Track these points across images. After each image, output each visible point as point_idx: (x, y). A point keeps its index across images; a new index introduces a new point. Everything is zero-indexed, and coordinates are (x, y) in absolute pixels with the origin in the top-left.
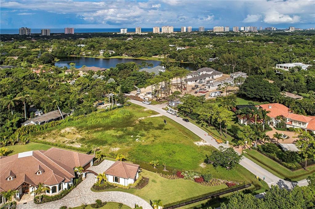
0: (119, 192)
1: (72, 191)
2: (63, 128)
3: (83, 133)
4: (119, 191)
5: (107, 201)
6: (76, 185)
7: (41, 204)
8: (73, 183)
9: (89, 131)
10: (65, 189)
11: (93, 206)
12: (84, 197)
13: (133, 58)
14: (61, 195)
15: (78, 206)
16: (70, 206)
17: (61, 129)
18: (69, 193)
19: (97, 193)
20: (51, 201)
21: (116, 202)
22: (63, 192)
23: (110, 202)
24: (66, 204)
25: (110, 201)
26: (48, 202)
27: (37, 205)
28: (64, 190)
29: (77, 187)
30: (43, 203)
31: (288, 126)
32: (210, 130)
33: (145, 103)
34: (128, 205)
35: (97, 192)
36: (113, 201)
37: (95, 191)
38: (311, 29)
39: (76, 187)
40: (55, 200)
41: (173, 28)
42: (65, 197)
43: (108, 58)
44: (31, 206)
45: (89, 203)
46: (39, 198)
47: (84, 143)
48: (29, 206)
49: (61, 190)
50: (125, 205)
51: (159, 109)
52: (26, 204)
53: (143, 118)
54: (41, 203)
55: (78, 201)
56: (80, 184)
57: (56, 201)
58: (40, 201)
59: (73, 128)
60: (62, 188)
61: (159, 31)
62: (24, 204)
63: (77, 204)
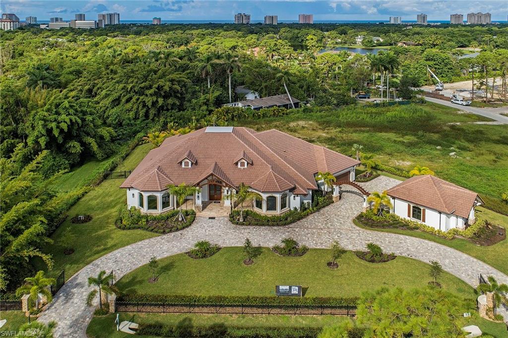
0: (426, 241)
1: (309, 217)
2: (293, 121)
3: (332, 131)
4: (425, 239)
5: (397, 253)
6: (318, 207)
7: (244, 227)
8: (312, 202)
9: (343, 130)
10: (295, 209)
11: (361, 255)
12: (338, 234)
14: (286, 219)
15: (324, 247)
16: (304, 243)
17: (290, 121)
18: (302, 218)
19: (369, 232)
20: (263, 225)
21: (420, 261)
22: (291, 213)
23: (404, 258)
24: (297, 237)
25: (403, 255)
26: (257, 225)
27: (235, 226)
28: (292, 209)
29: (322, 211)
30: (246, 225)
33: (457, 102)
34: (458, 276)
35: (369, 229)
36: (413, 257)
37: (363, 228)
39: (318, 210)
40: (273, 225)
42: (295, 224)
43: (371, 48)
44: (222, 225)
45: (350, 248)
46: (239, 215)
47: (334, 145)
48: (219, 225)
49: (286, 209)
50: (447, 273)
52: (213, 220)
53: (458, 124)
54: (243, 224)
55: (325, 238)
56: (327, 208)
57: (275, 228)
58: (241, 220)
59: (311, 122)
60: (289, 207)
61: (461, 21)
62: (210, 218)
63: (321, 244)
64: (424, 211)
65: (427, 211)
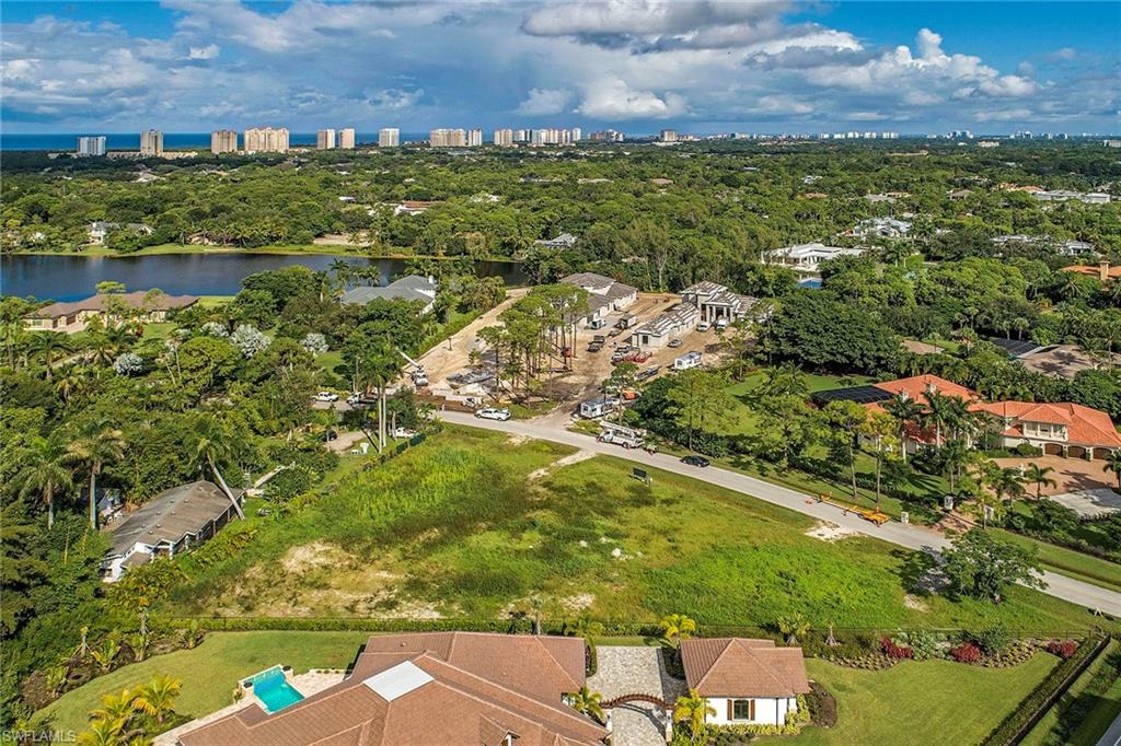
2: (280, 553)
3: (388, 560)
9: (402, 550)
13: (240, 250)
17: (276, 557)
31: (1010, 443)
32: (803, 484)
33: (488, 415)
38: (720, 136)
41: (287, 132)
43: (133, 254)
47: (437, 599)
51: (556, 431)
53: (542, 472)
59: (319, 547)
61: (233, 146)
64: (753, 702)
65: (757, 701)
